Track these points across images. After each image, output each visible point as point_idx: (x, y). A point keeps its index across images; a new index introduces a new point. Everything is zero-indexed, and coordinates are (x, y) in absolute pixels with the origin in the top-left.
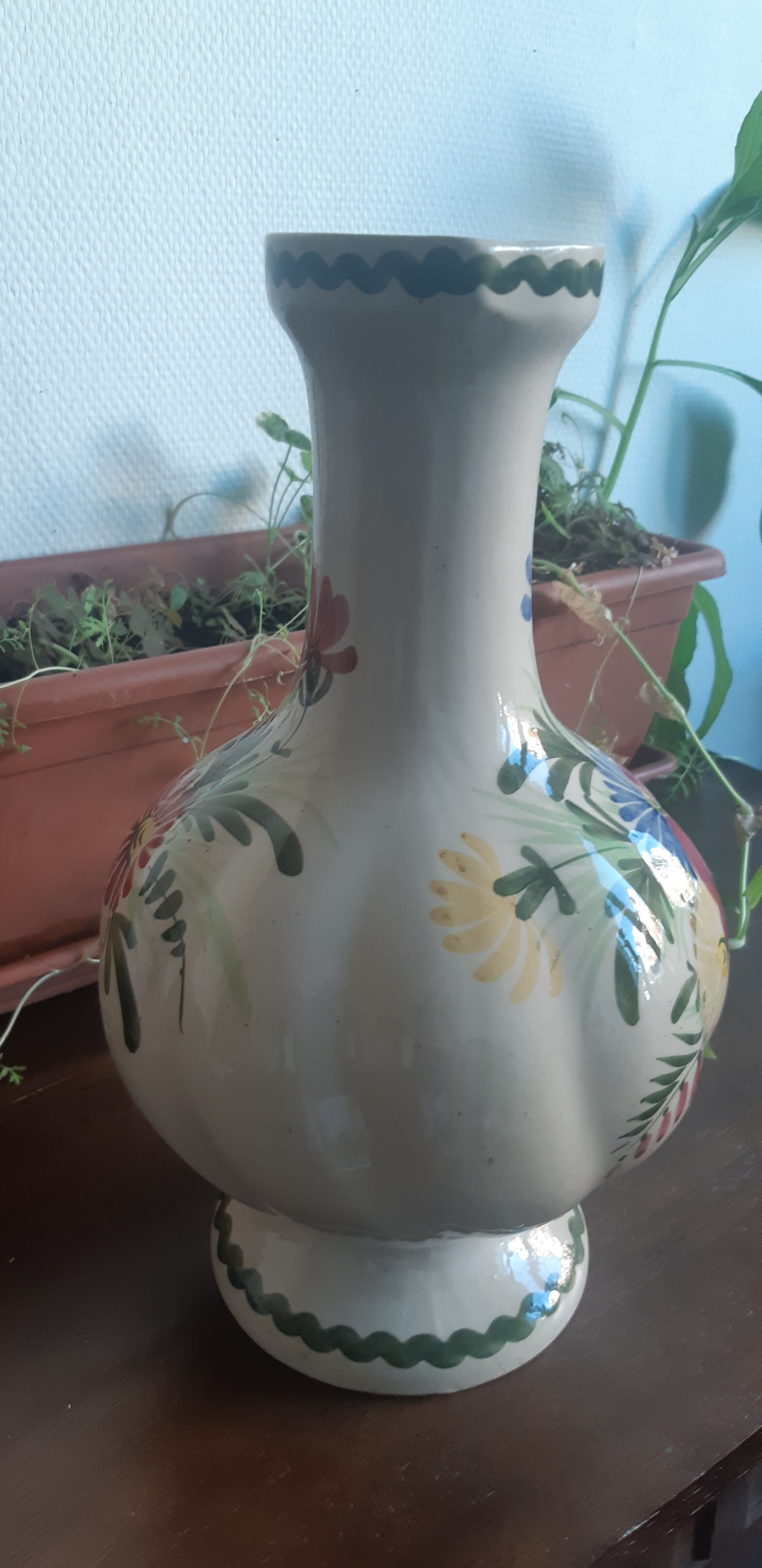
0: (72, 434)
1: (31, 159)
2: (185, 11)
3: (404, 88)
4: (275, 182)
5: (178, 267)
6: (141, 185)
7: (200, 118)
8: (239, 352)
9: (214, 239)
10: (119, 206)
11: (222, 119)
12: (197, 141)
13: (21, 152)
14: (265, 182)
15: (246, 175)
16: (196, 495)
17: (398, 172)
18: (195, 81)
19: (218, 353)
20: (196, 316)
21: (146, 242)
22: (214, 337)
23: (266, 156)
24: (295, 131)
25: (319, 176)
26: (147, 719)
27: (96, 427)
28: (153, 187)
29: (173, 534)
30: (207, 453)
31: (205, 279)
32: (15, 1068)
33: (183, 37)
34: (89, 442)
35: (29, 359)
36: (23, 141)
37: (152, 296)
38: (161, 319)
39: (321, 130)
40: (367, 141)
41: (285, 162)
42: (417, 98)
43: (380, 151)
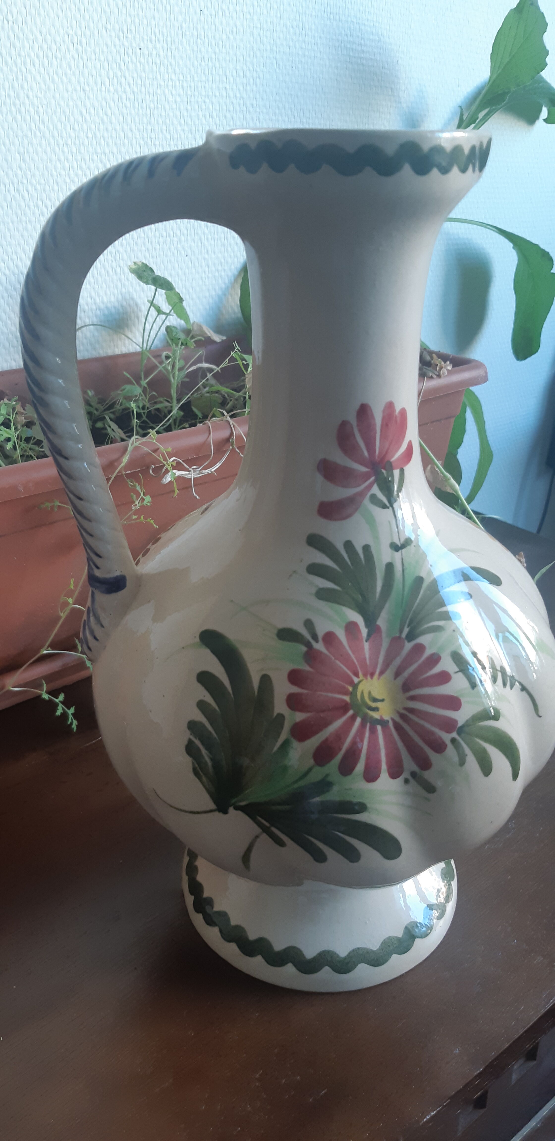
3: (238, 9)
4: (139, 82)
5: (66, 149)
6: (34, 85)
7: (79, 33)
9: (93, 127)
10: (17, 102)
12: (77, 50)
14: (132, 82)
15: (117, 77)
16: (86, 326)
17: (235, 74)
21: (39, 130)
23: (132, 62)
24: (154, 42)
25: (173, 77)
26: (49, 505)
27: (5, 275)
28: (43, 87)
30: (93, 294)
31: (87, 158)
37: (46, 172)
38: (53, 190)
39: (174, 41)
40: (210, 50)
41: (147, 67)
42: (248, 16)
43: (221, 58)
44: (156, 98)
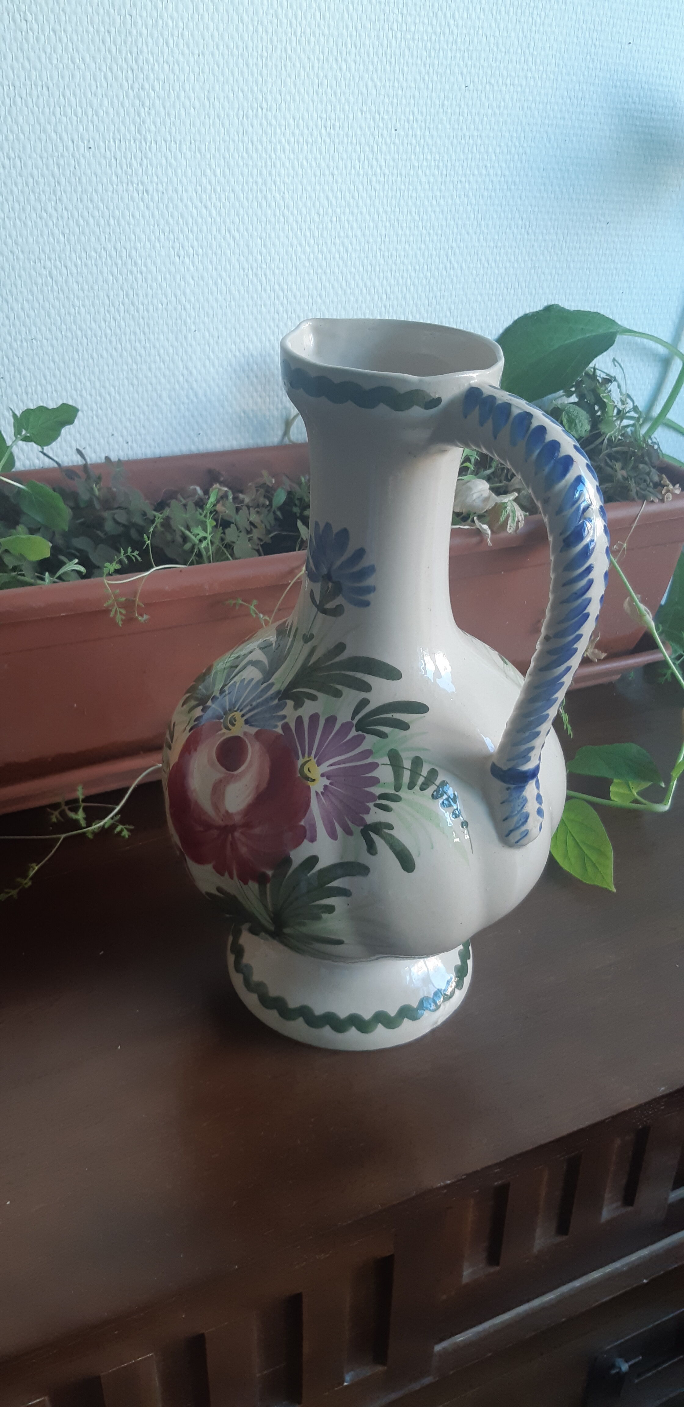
0: (216, 362)
1: (198, 155)
2: (326, 31)
3: (508, 82)
4: (392, 164)
5: (308, 234)
6: (283, 171)
7: (333, 116)
8: (352, 298)
9: (338, 210)
10: (264, 188)
11: (351, 117)
12: (329, 134)
13: (190, 150)
14: (383, 164)
15: (368, 160)
17: (498, 151)
18: (331, 88)
19: (335, 299)
20: (320, 271)
21: (283, 215)
22: (333, 287)
23: (386, 144)
24: (411, 122)
25: (429, 157)
26: (232, 602)
27: (235, 356)
28: (292, 172)
29: (289, 438)
31: (329, 242)
32: (128, 826)
33: (323, 53)
34: (229, 369)
35: (188, 306)
36: (193, 142)
37: (286, 257)
38: (291, 274)
39: (433, 120)
40: (472, 127)
41: (401, 147)
42: (519, 89)
43: (483, 134)
44: (407, 180)
